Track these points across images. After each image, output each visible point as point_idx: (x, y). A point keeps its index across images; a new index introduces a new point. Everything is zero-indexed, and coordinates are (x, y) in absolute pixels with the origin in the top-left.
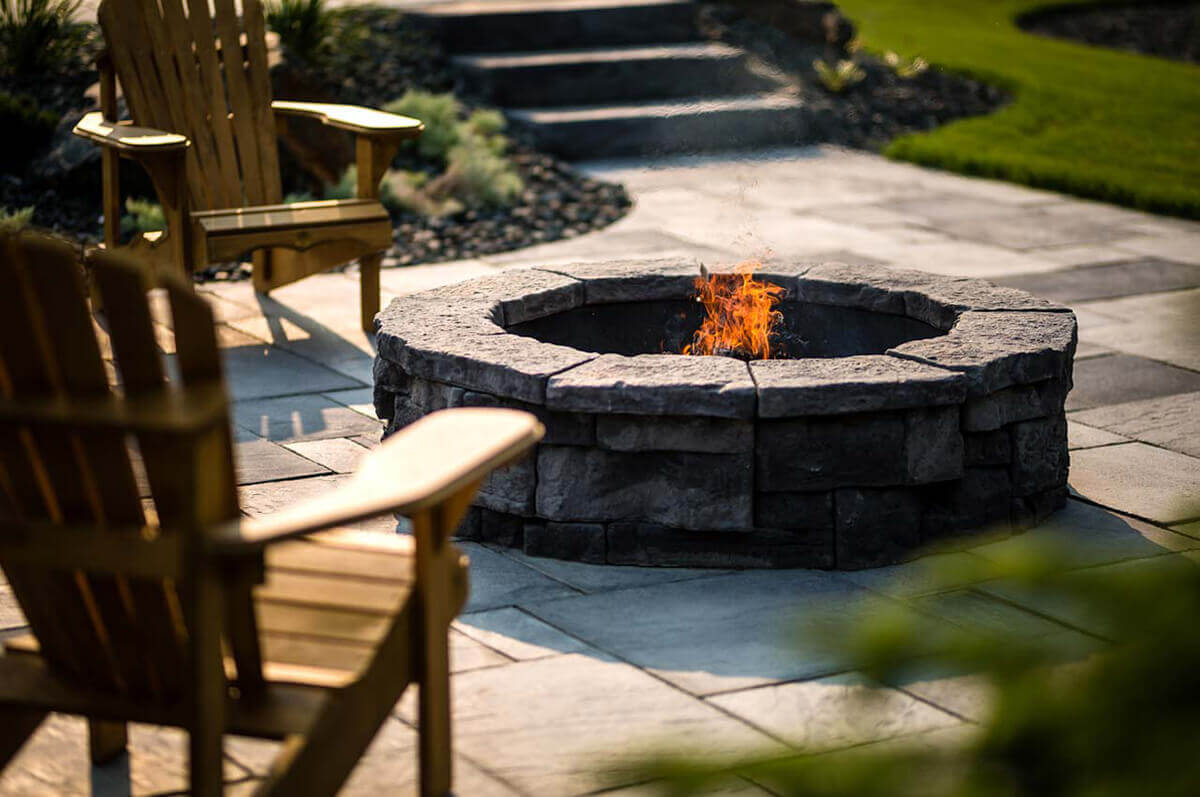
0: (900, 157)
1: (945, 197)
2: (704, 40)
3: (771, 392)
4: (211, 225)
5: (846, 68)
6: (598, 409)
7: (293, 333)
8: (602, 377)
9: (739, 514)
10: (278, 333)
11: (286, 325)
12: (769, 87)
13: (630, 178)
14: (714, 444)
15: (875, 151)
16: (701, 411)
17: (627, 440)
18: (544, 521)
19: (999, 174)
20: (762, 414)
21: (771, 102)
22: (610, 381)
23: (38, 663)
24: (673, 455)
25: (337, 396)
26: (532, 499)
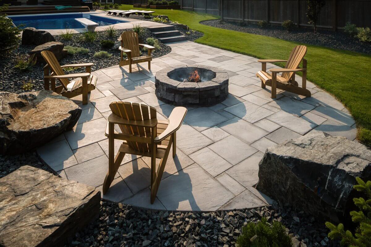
0: (196, 42)
1: (201, 47)
2: (175, 30)
3: (201, 88)
4: (133, 60)
5: (189, 32)
6: (182, 90)
7: (141, 69)
8: (183, 86)
9: (198, 101)
10: (139, 69)
11: (140, 68)
12: (182, 35)
13: (170, 45)
14: (195, 94)
15: (193, 41)
16: (193, 90)
17: (185, 93)
18: (176, 102)
19: (206, 44)
20: (200, 90)
21: (183, 36)
22: (183, 87)
23: (128, 146)
24: (190, 95)
25: (147, 79)
26: (174, 100)
